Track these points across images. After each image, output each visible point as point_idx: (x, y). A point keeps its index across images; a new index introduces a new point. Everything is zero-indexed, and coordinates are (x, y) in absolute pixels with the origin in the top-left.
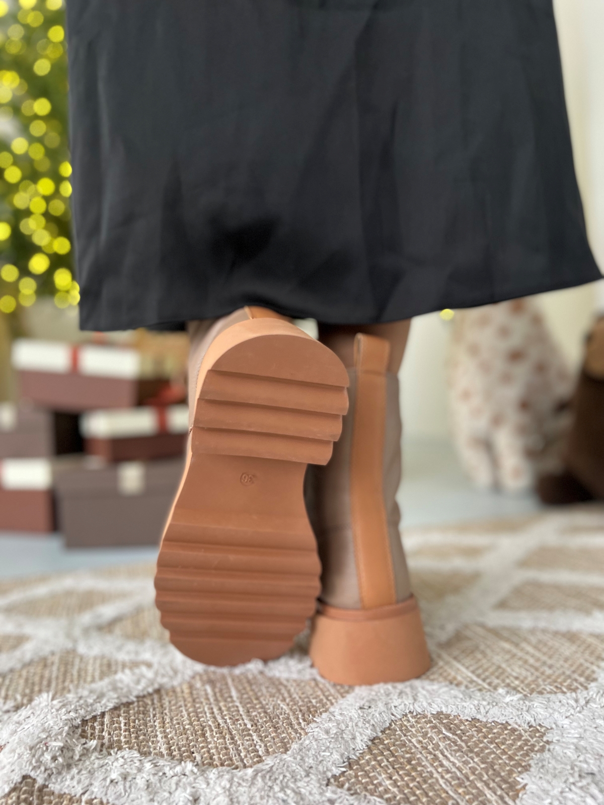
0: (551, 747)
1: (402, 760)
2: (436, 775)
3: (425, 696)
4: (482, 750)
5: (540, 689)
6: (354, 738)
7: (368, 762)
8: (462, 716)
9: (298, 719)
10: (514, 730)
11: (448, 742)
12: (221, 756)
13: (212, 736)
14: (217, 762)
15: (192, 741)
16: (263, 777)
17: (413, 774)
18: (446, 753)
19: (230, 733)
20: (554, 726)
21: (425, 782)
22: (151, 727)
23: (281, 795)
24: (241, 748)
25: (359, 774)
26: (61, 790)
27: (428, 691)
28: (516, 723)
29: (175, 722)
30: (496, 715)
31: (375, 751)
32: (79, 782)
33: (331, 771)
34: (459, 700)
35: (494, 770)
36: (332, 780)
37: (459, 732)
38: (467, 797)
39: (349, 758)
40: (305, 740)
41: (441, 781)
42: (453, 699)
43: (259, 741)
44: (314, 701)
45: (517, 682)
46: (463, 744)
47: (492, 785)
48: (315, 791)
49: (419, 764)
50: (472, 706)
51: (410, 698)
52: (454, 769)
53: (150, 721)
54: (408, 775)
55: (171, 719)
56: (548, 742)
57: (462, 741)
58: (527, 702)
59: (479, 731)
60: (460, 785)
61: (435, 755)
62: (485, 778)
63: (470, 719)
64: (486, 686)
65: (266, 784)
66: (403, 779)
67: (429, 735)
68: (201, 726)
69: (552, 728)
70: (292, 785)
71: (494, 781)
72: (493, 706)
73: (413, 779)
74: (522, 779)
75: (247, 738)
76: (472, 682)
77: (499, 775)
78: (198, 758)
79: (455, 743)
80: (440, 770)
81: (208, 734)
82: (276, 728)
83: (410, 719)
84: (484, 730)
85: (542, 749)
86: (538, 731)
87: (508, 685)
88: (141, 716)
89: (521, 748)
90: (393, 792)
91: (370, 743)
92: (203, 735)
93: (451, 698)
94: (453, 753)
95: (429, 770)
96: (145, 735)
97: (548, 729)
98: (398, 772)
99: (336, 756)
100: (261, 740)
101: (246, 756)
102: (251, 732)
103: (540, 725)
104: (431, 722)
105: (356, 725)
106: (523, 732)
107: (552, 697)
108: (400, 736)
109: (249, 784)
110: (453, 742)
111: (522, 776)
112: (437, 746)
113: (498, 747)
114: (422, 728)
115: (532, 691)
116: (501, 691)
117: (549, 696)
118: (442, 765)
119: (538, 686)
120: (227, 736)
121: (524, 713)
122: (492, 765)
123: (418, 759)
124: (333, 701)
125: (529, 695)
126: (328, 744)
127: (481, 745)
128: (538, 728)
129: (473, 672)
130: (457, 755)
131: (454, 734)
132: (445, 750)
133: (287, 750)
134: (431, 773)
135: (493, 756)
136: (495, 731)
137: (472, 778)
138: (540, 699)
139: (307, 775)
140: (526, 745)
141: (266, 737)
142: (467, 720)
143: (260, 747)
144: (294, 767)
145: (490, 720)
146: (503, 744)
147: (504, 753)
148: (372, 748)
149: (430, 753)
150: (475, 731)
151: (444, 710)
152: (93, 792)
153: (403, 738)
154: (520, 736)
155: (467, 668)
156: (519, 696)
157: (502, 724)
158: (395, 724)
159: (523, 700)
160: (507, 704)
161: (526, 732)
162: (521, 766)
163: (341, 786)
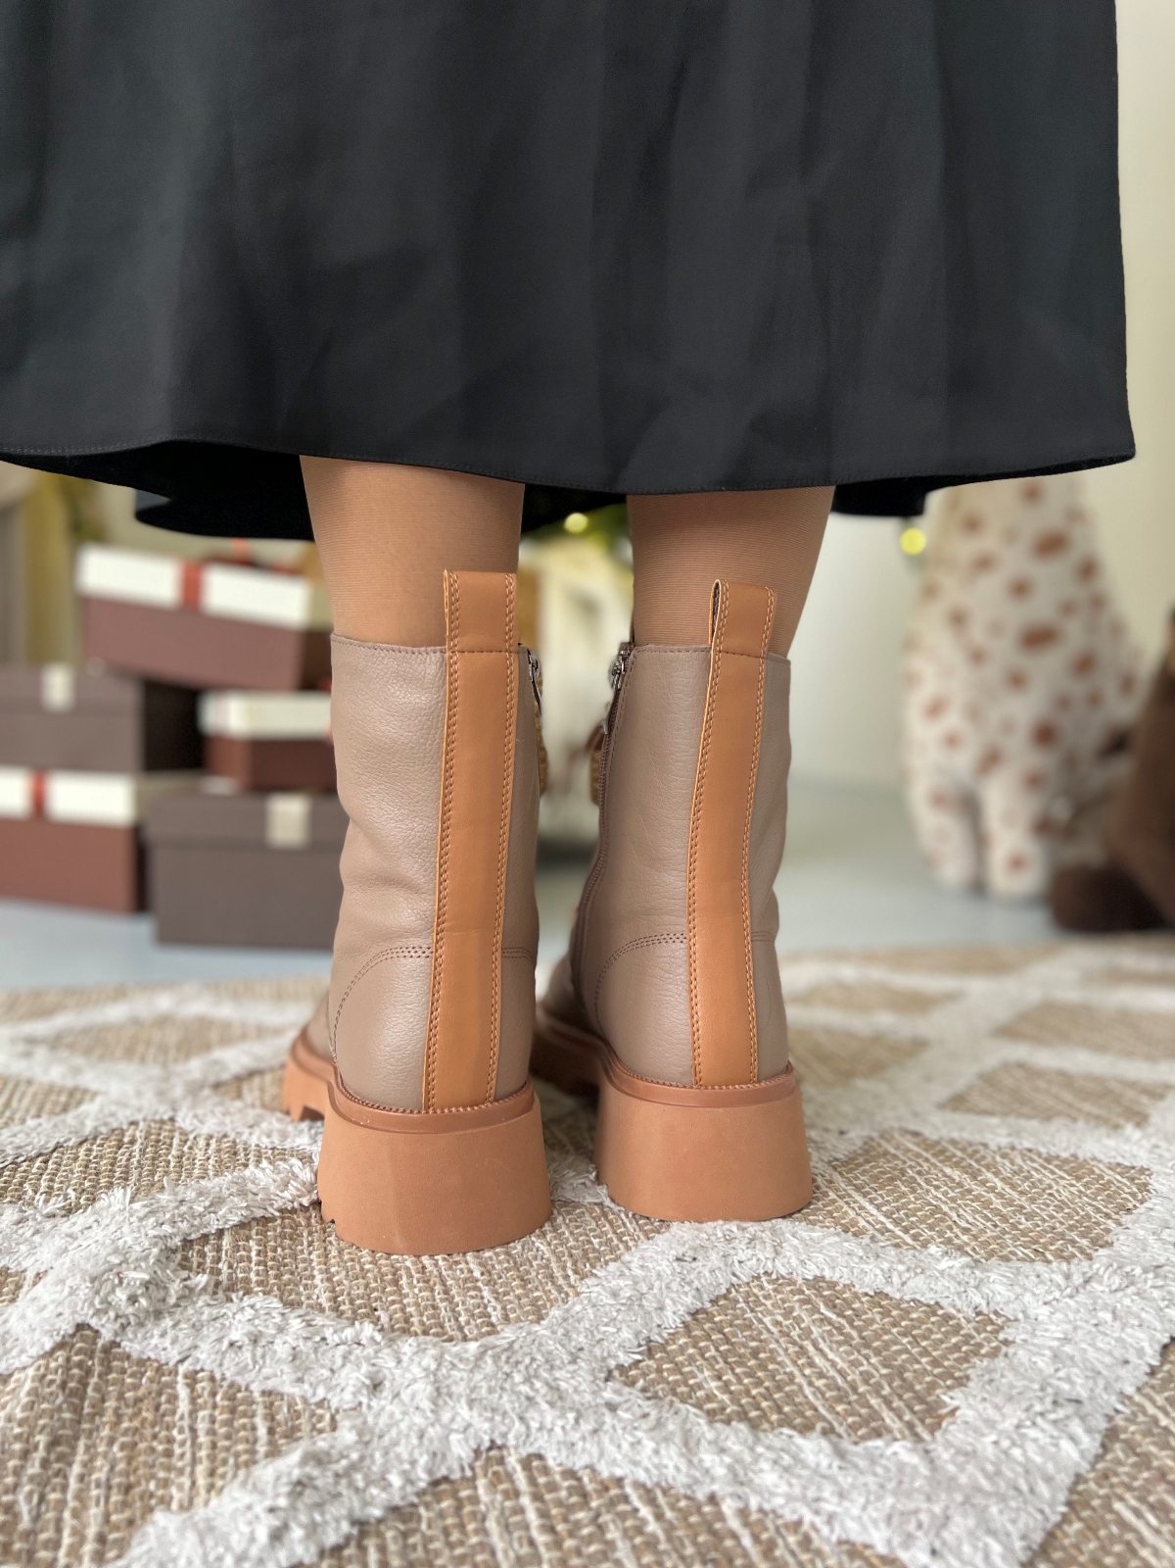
0: (1011, 1350)
1: (742, 1350)
2: (799, 1379)
3: (795, 1248)
4: (887, 1345)
5: (1005, 1252)
6: (661, 1308)
7: (682, 1350)
8: (857, 1286)
9: (564, 1268)
10: (947, 1317)
11: (829, 1328)
12: (425, 1319)
13: (411, 1286)
14: (415, 1328)
15: (374, 1290)
16: (496, 1358)
17: (760, 1374)
18: (822, 1345)
19: (443, 1283)
20: (1020, 1316)
21: (779, 1388)
22: (304, 1261)
23: (525, 1389)
24: (460, 1308)
25: (665, 1366)
26: (143, 1352)
27: (802, 1240)
28: (954, 1306)
29: (346, 1257)
30: (918, 1288)
31: (697, 1333)
32: (174, 1341)
33: (615, 1357)
34: (857, 1260)
35: (904, 1380)
36: (616, 1373)
37: (849, 1313)
38: (850, 1420)
39: (649, 1340)
40: (574, 1304)
41: (808, 1391)
42: (846, 1257)
43: (492, 1300)
44: (596, 1241)
45: (965, 1238)
46: (854, 1334)
47: (896, 1403)
48: (584, 1387)
49: (773, 1360)
50: (878, 1272)
51: (769, 1249)
52: (832, 1373)
53: (302, 1252)
54: (751, 1374)
55: (341, 1252)
56: (1006, 1343)
57: (853, 1326)
58: (977, 1272)
59: (886, 1313)
60: (839, 1400)
61: (801, 1347)
62: (886, 1391)
63: (872, 1293)
64: (909, 1241)
65: (499, 1368)
66: (740, 1381)
67: (795, 1314)
68: (393, 1267)
69: (1016, 1320)
70: (545, 1375)
71: (900, 1397)
72: (916, 1274)
73: (759, 1383)
74: (952, 1398)
75: (473, 1293)
76: (884, 1230)
77: (911, 1388)
78: (384, 1319)
79: (840, 1329)
80: (807, 1371)
81: (404, 1281)
82: (525, 1282)
83: (765, 1284)
84: (895, 1313)
85: (994, 1354)
86: (992, 1323)
87: (949, 1241)
88: (287, 1242)
89: (957, 1347)
90: (722, 1401)
91: (688, 1318)
92: (396, 1282)
93: (842, 1254)
94: (834, 1346)
95: (788, 1370)
96: (292, 1273)
97: (1009, 1320)
98: (733, 1370)
99: (626, 1334)
100: (496, 1299)
101: (468, 1323)
102: (480, 1284)
103: (996, 1313)
104: (801, 1292)
105: (668, 1287)
106: (963, 1321)
107: (1026, 1267)
108: (744, 1312)
109: (471, 1366)
110: (836, 1328)
111: (951, 1394)
112: (807, 1333)
113: (915, 1341)
114: (784, 1301)
115: (991, 1254)
116: (933, 1249)
117: (1019, 1264)
118: (811, 1364)
119: (1002, 1246)
120: (438, 1288)
121: (971, 1292)
122: (900, 1371)
123: (772, 1351)
124: (631, 1244)
125: (983, 1261)
126: (615, 1314)
127: (886, 1337)
128: (993, 1317)
130: (841, 1349)
131: (841, 1315)
132: (820, 1340)
133: (540, 1318)
134: (791, 1377)
135: (904, 1357)
136: (914, 1316)
137: (862, 1389)
138: (1004, 1268)
139: (574, 1361)
140: (967, 1343)
141: (506, 1294)
142: (866, 1294)
143: (495, 1309)
144: (551, 1345)
145: (907, 1298)
146: (926, 1338)
147: (925, 1352)
148: (693, 1325)
149: (794, 1343)
150: (879, 1313)
151: (828, 1274)
152: (198, 1360)
153: (749, 1315)
154: (958, 1328)
155: (878, 1207)
156: (966, 1260)
157: (928, 1306)
158: (737, 1291)
159: (972, 1268)
160: (942, 1273)
161: (969, 1321)
162: (952, 1376)
163: (632, 1383)
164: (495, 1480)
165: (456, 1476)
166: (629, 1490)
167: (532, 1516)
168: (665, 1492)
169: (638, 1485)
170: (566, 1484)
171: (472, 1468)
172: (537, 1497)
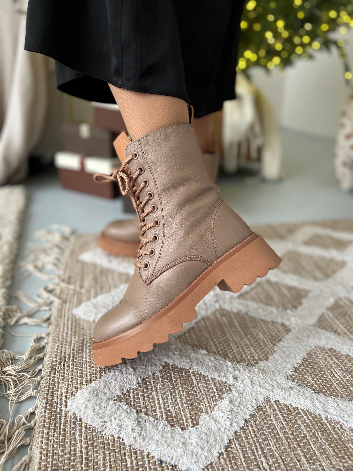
1: (317, 371)
2: (332, 381)
3: (324, 339)
6: (296, 357)
7: (303, 370)
8: (342, 352)
9: (268, 342)
11: (337, 365)
12: (240, 357)
13: (233, 346)
14: (239, 360)
16: (262, 373)
17: (323, 379)
21: (328, 383)
23: (271, 383)
24: (247, 354)
25: (300, 375)
26: (180, 366)
27: (325, 336)
31: (305, 365)
32: (187, 363)
33: (288, 373)
34: (340, 344)
36: (289, 377)
37: (341, 360)
38: (346, 394)
39: (295, 367)
40: (274, 355)
41: (335, 384)
46: (343, 367)
48: (284, 382)
49: (325, 374)
50: (347, 348)
51: (318, 339)
52: (340, 379)
54: (321, 379)
57: (342, 365)
59: (350, 361)
60: (343, 387)
61: (331, 371)
63: (346, 355)
65: (264, 377)
66: (318, 381)
67: (328, 360)
70: (274, 378)
73: (323, 382)
75: (249, 349)
76: (345, 333)
80: (334, 378)
81: (231, 345)
83: (318, 350)
90: (315, 387)
91: (302, 361)
93: (337, 342)
94: (339, 371)
95: (329, 378)
98: (316, 377)
99: (289, 366)
100: (255, 351)
101: (250, 359)
102: (250, 346)
104: (328, 353)
109: (257, 376)
110: (339, 365)
112: (331, 366)
114: (324, 356)
118: (335, 376)
120: (240, 347)
123: (324, 371)
124: (283, 335)
126: (286, 359)
127: (351, 369)
129: (345, 327)
130: (341, 372)
131: (339, 361)
132: (335, 369)
133: (267, 359)
137: (348, 385)
139: (279, 374)
141: (257, 350)
142: (344, 355)
144: (273, 369)
148: (304, 363)
149: (329, 369)
150: (348, 361)
151: (334, 347)
152: (193, 369)
153: (316, 360)
155: (342, 325)
158: (312, 352)
163: (294, 381)
164: (270, 407)
165: (262, 405)
166: (300, 411)
167: (280, 416)
168: (308, 412)
169: (302, 410)
170: (286, 408)
171: (264, 403)
172: (280, 412)
